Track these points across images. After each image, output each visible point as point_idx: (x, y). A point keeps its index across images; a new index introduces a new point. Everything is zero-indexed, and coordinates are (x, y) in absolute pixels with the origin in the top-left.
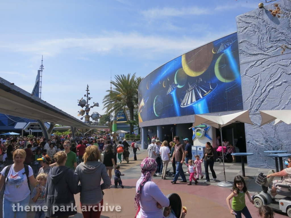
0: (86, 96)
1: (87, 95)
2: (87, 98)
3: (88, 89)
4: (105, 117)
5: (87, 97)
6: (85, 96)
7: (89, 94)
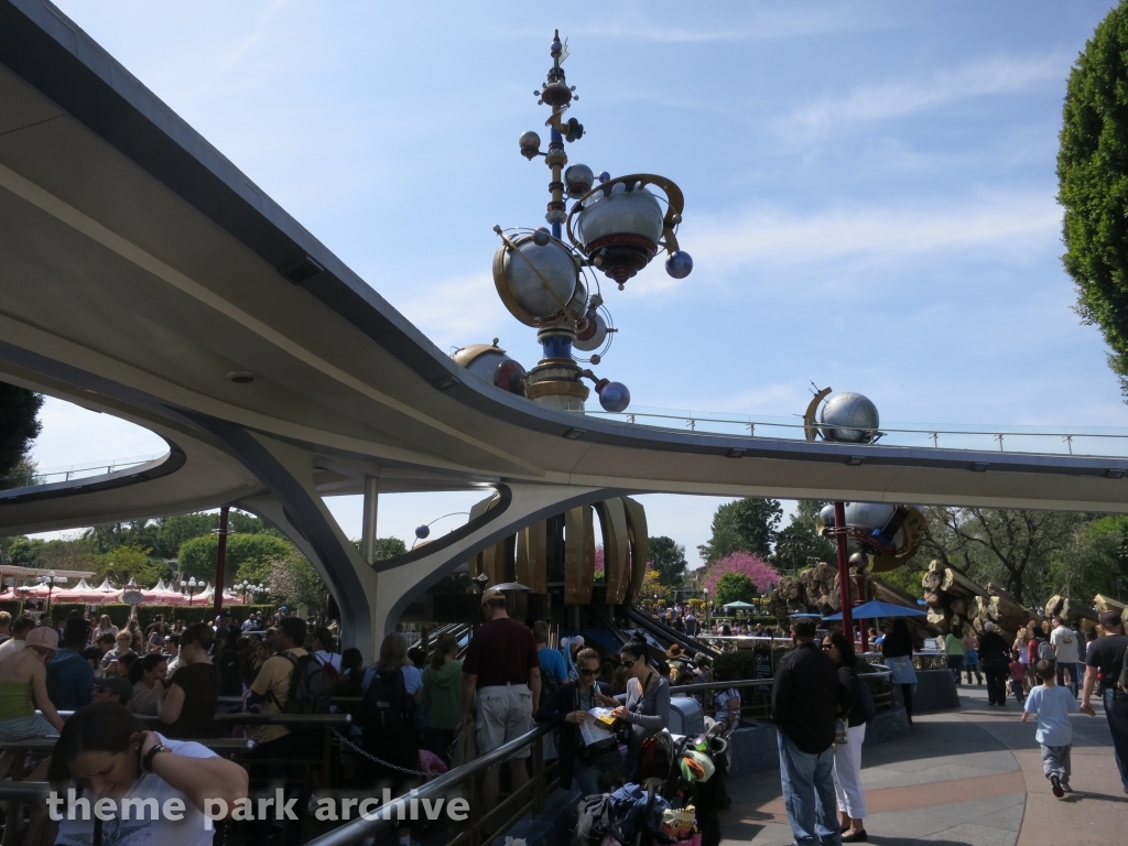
0: (544, 147)
1: (557, 144)
2: (557, 175)
3: (557, 73)
4: (740, 516)
5: (556, 160)
6: (530, 147)
7: (575, 130)
